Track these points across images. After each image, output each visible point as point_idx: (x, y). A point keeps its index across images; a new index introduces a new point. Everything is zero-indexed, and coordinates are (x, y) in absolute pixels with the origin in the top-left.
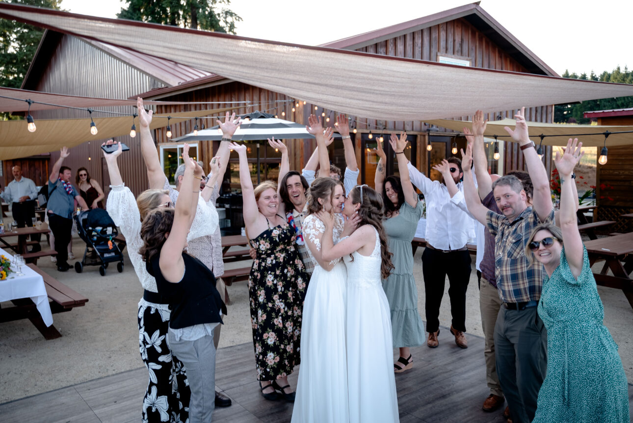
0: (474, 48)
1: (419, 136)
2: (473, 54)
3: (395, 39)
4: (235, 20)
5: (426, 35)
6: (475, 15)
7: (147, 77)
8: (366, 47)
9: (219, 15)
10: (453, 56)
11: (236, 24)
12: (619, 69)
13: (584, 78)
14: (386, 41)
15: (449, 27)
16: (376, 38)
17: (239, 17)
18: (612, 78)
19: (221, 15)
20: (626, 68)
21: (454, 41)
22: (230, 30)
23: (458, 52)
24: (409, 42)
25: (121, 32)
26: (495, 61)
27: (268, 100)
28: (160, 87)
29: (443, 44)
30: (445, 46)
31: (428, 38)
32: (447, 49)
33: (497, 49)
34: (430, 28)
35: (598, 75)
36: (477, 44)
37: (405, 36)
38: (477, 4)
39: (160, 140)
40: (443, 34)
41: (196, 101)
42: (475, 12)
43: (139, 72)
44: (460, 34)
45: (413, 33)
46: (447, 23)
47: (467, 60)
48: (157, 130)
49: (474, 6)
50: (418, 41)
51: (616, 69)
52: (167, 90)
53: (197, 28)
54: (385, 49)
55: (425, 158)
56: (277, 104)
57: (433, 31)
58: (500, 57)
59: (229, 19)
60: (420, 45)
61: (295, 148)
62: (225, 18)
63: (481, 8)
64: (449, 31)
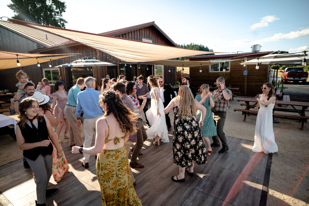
0: (153, 36)
1: (137, 65)
2: (153, 38)
3: (129, 33)
4: (64, 22)
5: (138, 31)
6: (153, 26)
7: (35, 43)
8: (119, 35)
9: (57, 20)
10: (147, 39)
11: (65, 24)
12: (191, 44)
13: (182, 46)
14: (126, 33)
15: (145, 29)
16: (123, 32)
17: (66, 21)
18: (189, 47)
19: (59, 20)
20: (193, 44)
21: (147, 34)
22: (62, 26)
23: (148, 37)
24: (133, 34)
25: (70, 34)
26: (160, 41)
27: (86, 53)
28: (41, 47)
29: (143, 34)
30: (144, 35)
31: (139, 33)
32: (145, 36)
33: (160, 37)
34: (139, 30)
35: (186, 45)
36: (154, 35)
37: (132, 32)
38: (154, 22)
39: (43, 67)
40: (143, 31)
41: (57, 54)
42: (153, 25)
43: (31, 41)
44: (148, 31)
45: (134, 31)
46: (144, 28)
47: (151, 40)
48: (41, 64)
49: (153, 23)
50: (136, 33)
51: (191, 43)
52: (45, 49)
53: (49, 25)
54: (125, 36)
55: (140, 72)
56: (89, 54)
57: (140, 30)
58: (161, 39)
59: (62, 22)
60: (136, 35)
61: (97, 69)
62: (60, 21)
63: (155, 24)
64: (145, 30)
